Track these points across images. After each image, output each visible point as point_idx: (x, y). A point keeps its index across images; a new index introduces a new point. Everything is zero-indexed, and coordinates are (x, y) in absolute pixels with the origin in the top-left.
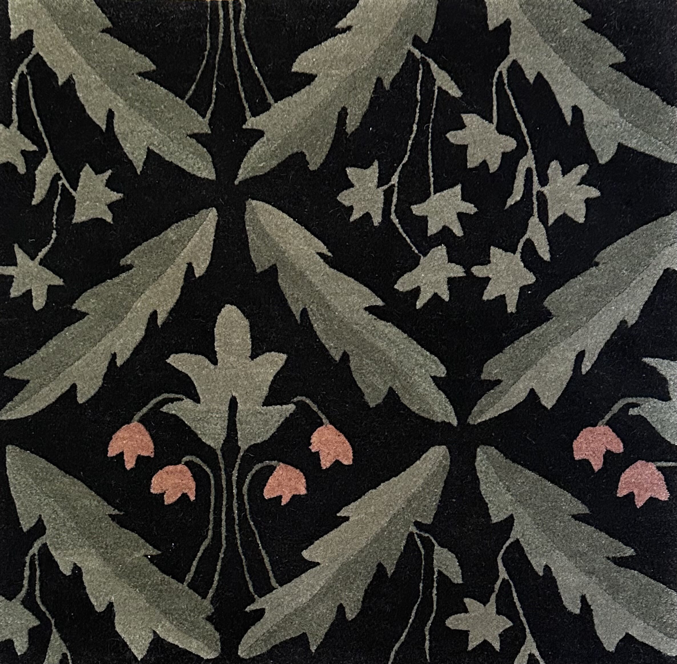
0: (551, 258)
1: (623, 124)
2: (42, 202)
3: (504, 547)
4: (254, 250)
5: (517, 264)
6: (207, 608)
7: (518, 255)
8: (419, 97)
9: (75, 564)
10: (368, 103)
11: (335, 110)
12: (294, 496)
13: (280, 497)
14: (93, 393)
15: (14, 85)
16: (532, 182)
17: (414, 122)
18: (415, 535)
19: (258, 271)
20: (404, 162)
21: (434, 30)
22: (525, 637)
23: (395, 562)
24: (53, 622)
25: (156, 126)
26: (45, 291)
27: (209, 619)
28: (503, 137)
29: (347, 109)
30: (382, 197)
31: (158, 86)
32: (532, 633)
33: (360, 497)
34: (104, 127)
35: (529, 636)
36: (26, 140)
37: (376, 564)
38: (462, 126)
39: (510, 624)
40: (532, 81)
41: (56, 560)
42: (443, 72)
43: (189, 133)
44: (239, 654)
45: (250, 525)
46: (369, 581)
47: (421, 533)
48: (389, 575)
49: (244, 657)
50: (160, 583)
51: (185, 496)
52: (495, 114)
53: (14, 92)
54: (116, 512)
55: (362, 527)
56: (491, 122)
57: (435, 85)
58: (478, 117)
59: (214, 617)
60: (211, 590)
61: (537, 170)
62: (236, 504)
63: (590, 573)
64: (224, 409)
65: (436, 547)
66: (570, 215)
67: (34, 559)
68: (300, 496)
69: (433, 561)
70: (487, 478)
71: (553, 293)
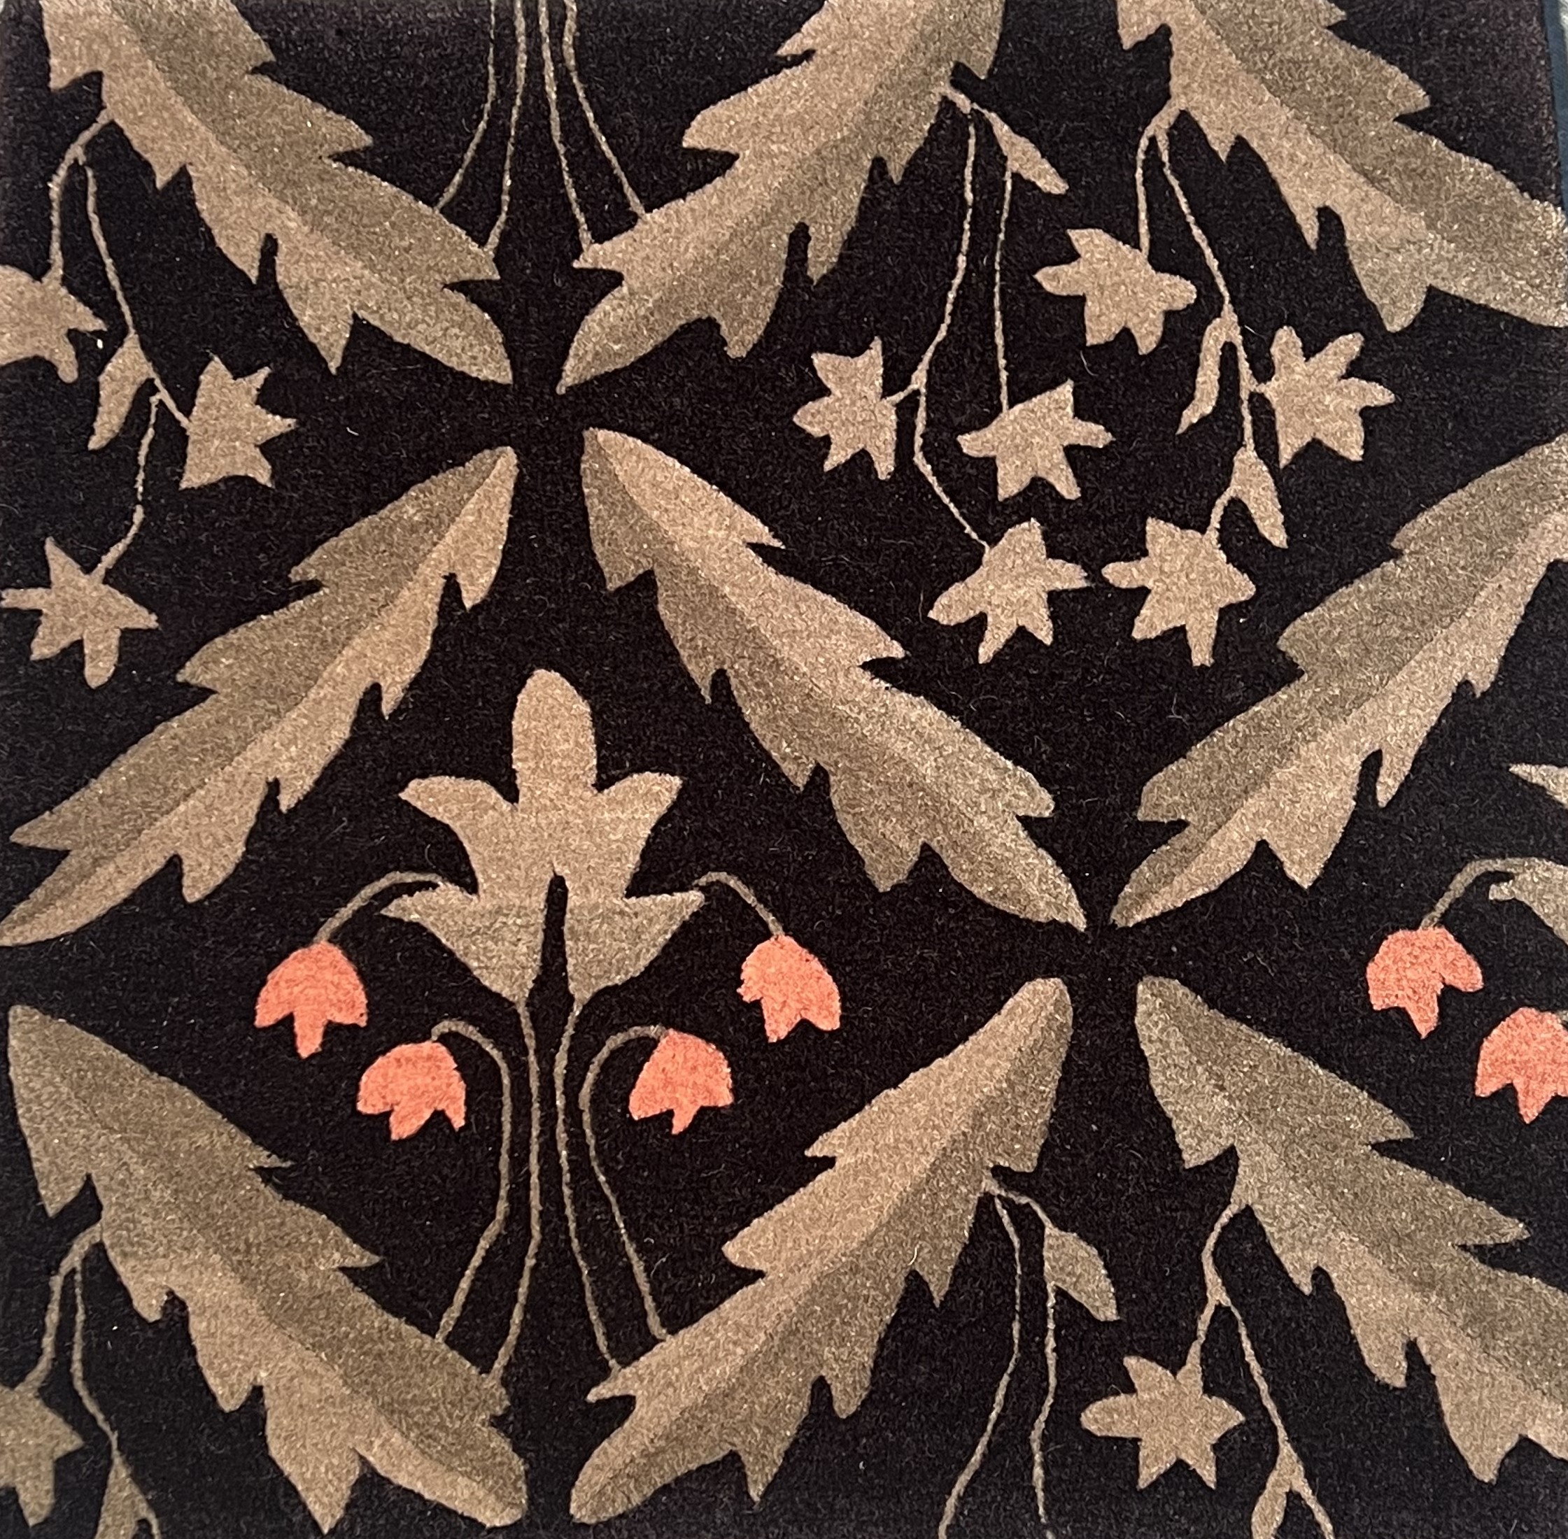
0: (1288, 542)
1: (1436, 245)
2: (113, 444)
3: (1218, 1228)
4: (603, 541)
5: (1212, 557)
6: (493, 1395)
7: (1212, 535)
8: (969, 196)
9: (171, 1293)
10: (854, 213)
11: (782, 229)
12: (703, 1110)
13: (670, 1113)
14: (221, 876)
15: (55, 189)
16: (1237, 373)
17: (959, 251)
18: (997, 1201)
19: (611, 586)
20: (939, 338)
21: (998, 52)
22: (1276, 1451)
23: (949, 1269)
24: (114, 1438)
25: (371, 266)
26: (115, 642)
27: (498, 1422)
28: (1166, 278)
29: (807, 228)
30: (894, 417)
31: (376, 180)
32: (1292, 1440)
33: (859, 1108)
34: (253, 275)
35: (1286, 1449)
36: (81, 308)
37: (904, 1274)
38: (1072, 255)
39: (1239, 1417)
40: (1223, 157)
41: (125, 1282)
42: (1023, 139)
43: (448, 279)
44: (572, 1511)
45: (598, 1184)
46: (888, 1318)
47: (1011, 1196)
48: (937, 1302)
49: (586, 1520)
50: (376, 1337)
51: (439, 1117)
52: (1143, 229)
53: (55, 205)
54: (274, 1161)
55: (866, 1183)
56: (1136, 245)
57: (1004, 169)
58: (1106, 237)
59: (511, 1418)
60: (502, 1350)
61: (1246, 349)
62: (564, 1135)
63: (1424, 1285)
64: (535, 905)
65: (1047, 1231)
66: (1329, 442)
67: (73, 1280)
68: (716, 1109)
69: (1042, 1264)
70: (1165, 1058)
71: (1299, 621)
